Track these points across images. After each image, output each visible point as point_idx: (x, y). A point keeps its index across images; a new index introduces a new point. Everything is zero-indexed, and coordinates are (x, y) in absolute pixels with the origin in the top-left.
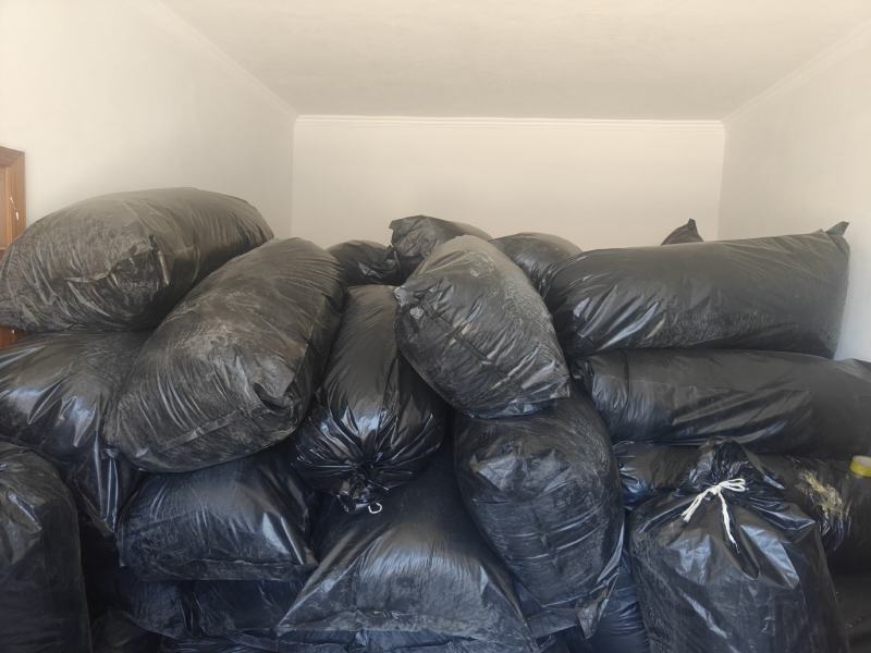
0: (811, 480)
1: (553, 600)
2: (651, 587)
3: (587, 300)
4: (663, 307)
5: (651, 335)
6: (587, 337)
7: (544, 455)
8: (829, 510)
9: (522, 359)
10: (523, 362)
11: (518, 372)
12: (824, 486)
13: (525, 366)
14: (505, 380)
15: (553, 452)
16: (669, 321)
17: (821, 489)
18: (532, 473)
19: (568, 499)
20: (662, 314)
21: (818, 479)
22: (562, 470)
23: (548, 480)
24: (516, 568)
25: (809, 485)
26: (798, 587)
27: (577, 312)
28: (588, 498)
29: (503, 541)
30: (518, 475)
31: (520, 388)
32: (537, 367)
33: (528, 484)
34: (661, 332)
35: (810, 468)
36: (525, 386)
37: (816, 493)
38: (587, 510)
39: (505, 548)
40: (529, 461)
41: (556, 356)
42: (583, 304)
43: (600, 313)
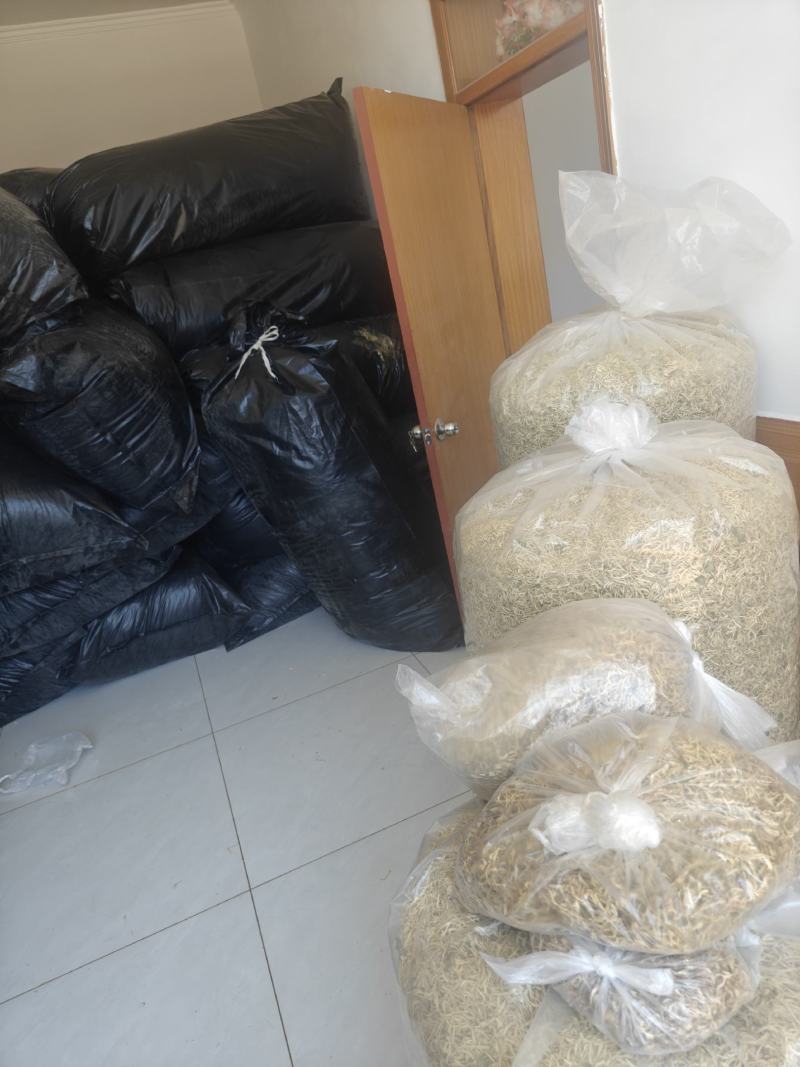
0: (365, 334)
1: (148, 499)
2: (229, 449)
3: (93, 209)
4: (177, 198)
5: (177, 234)
6: (109, 249)
7: (68, 348)
8: (383, 353)
9: (16, 267)
10: (19, 271)
11: (19, 283)
12: (376, 335)
13: (24, 274)
14: (8, 296)
15: (78, 346)
16: (190, 214)
17: (374, 338)
18: (62, 369)
19: (114, 388)
20: (178, 207)
21: (371, 332)
22: (94, 360)
23: (83, 373)
24: (98, 481)
25: (364, 338)
26: (329, 392)
27: (88, 225)
28: (136, 384)
29: (72, 457)
30: (46, 374)
31: (30, 301)
32: (39, 274)
33: (61, 381)
34: (188, 227)
35: (364, 325)
36: (35, 297)
37: (371, 342)
38: (140, 397)
39: (77, 463)
40: (53, 357)
41: (57, 258)
42: (90, 214)
43: (112, 221)
